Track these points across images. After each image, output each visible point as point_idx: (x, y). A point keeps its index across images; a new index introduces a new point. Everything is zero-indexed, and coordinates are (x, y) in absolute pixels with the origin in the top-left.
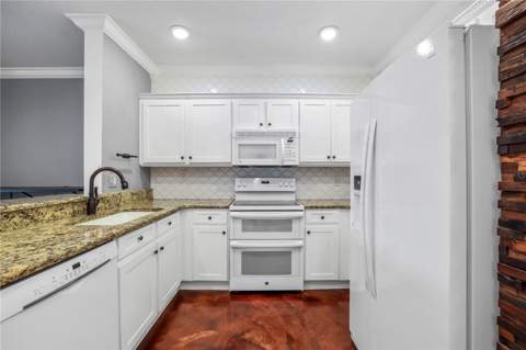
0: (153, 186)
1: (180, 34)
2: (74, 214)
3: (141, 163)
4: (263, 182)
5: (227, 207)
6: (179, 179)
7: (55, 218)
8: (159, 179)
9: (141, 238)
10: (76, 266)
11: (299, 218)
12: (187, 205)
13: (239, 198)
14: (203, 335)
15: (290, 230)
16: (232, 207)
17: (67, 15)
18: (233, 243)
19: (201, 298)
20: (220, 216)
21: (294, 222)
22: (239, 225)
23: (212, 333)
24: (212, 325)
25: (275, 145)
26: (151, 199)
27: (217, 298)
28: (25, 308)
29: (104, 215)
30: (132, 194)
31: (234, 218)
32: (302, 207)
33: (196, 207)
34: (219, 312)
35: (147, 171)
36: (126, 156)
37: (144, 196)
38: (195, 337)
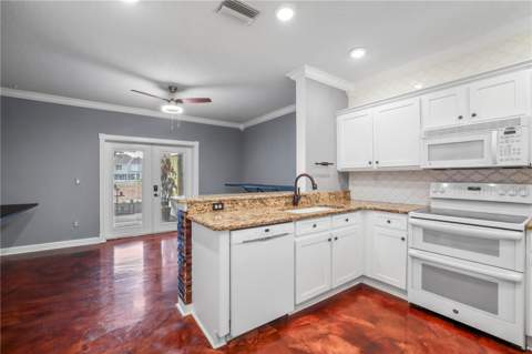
0: (350, 188)
1: (358, 54)
2: (286, 204)
3: (339, 169)
4: (470, 189)
5: (406, 213)
6: (373, 182)
7: (276, 205)
8: (355, 182)
9: (315, 226)
10: (267, 231)
11: (514, 241)
12: (368, 207)
13: (434, 205)
14: (362, 322)
15: (496, 253)
16: (412, 214)
17: (288, 75)
18: (413, 252)
19: (376, 296)
20: (399, 222)
21: (501, 243)
22: (419, 234)
23: (369, 324)
24: (373, 320)
25: (482, 141)
26: (349, 199)
27: (392, 303)
28: (245, 242)
29: (304, 207)
30: (330, 194)
31: (414, 226)
32: (521, 226)
33: (376, 209)
34: (387, 314)
35: (345, 176)
36: (325, 164)
37: (342, 196)
38: (354, 320)
